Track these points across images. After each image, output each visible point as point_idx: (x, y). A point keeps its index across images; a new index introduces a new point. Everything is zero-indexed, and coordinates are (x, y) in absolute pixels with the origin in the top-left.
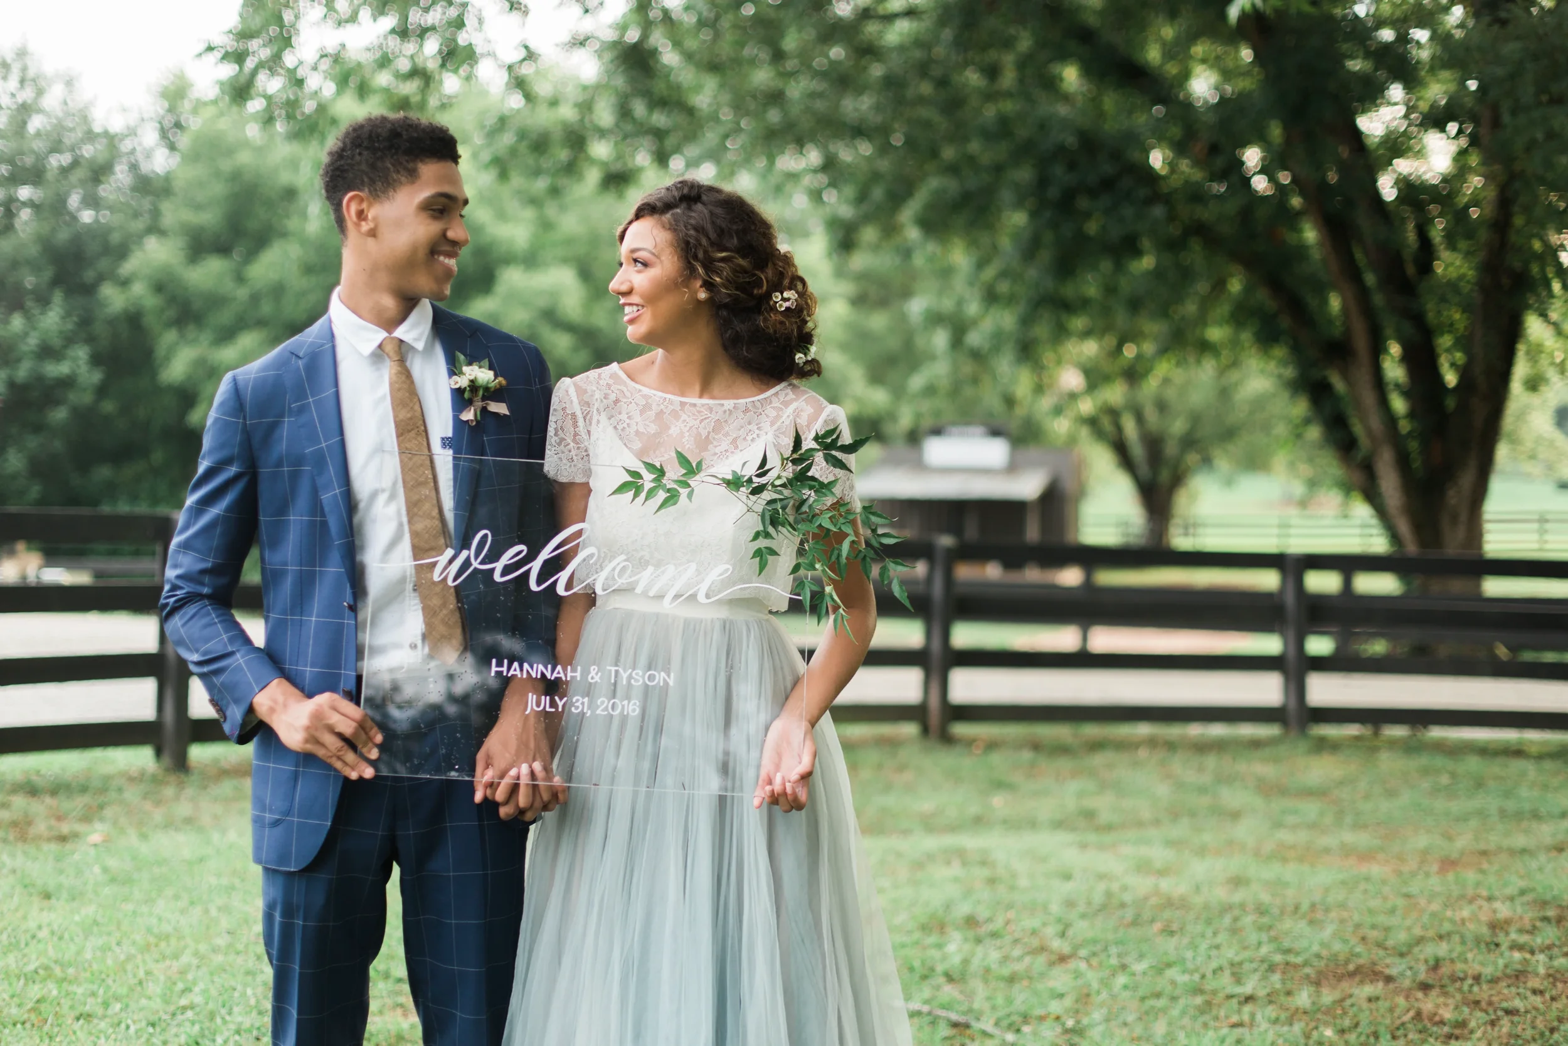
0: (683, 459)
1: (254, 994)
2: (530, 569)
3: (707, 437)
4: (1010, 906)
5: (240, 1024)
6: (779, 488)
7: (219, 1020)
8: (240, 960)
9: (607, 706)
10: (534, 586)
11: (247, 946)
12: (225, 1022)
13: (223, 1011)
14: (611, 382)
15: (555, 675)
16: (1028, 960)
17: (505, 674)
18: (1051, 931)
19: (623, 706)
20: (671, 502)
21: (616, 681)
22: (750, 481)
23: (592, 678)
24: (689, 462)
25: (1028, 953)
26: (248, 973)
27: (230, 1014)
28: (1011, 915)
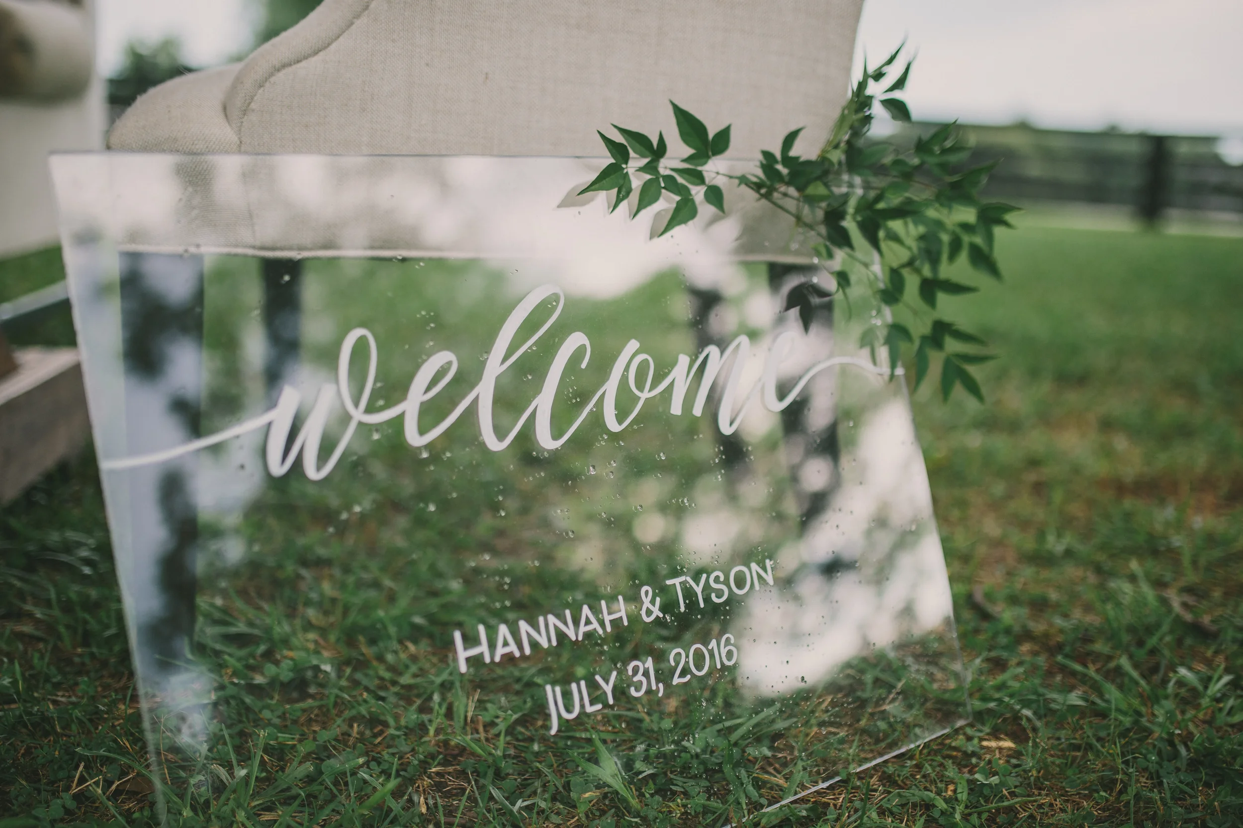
0: (686, 121)
2: (476, 400)
9: (686, 665)
15: (583, 629)
17: (487, 660)
19: (712, 654)
20: (685, 214)
21: (687, 607)
23: (649, 612)
24: (698, 127)
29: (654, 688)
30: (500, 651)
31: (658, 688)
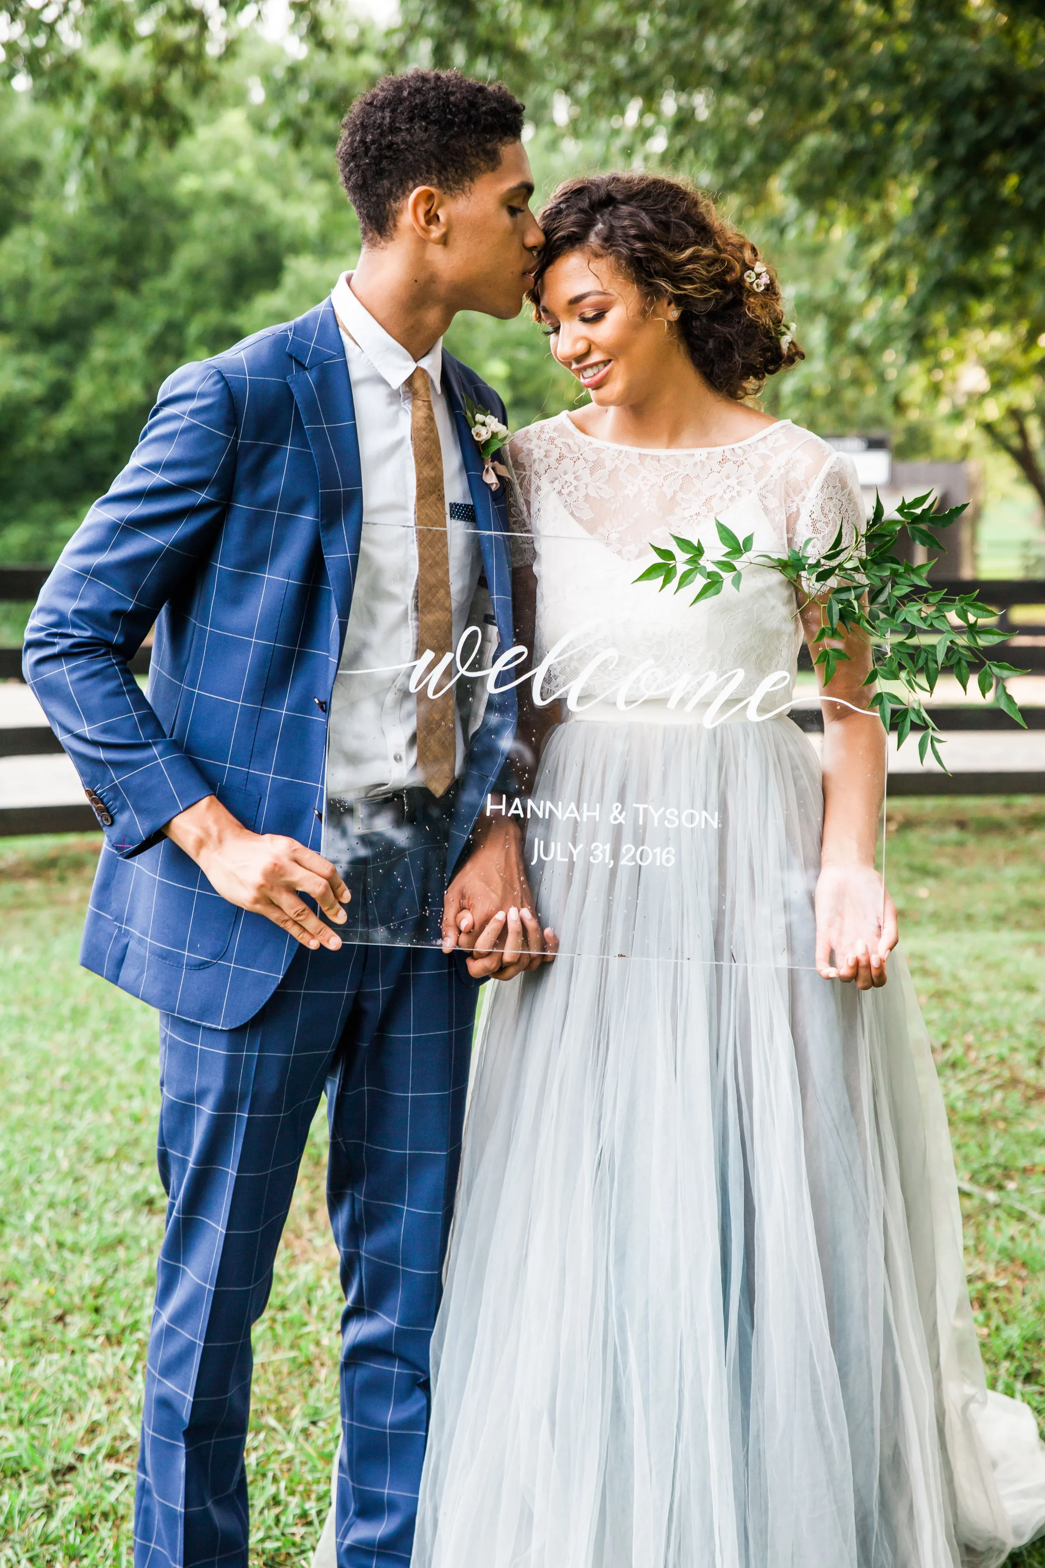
0: (726, 534)
1: (66, 1154)
2: (534, 675)
3: (673, 498)
4: (969, 1027)
5: (53, 1195)
6: (849, 572)
7: (26, 1192)
8: (45, 1111)
9: (634, 855)
10: (538, 701)
11: (52, 1093)
12: (33, 1193)
13: (31, 1179)
14: (555, 435)
16: (999, 1095)
18: (1022, 1058)
19: (655, 855)
20: (713, 590)
21: (645, 823)
22: (818, 564)
23: (615, 819)
24: (733, 538)
25: (999, 1087)
26: (56, 1128)
27: (39, 1181)
28: (970, 1038)
29: (607, 861)
30: (512, 811)
31: (609, 863)
